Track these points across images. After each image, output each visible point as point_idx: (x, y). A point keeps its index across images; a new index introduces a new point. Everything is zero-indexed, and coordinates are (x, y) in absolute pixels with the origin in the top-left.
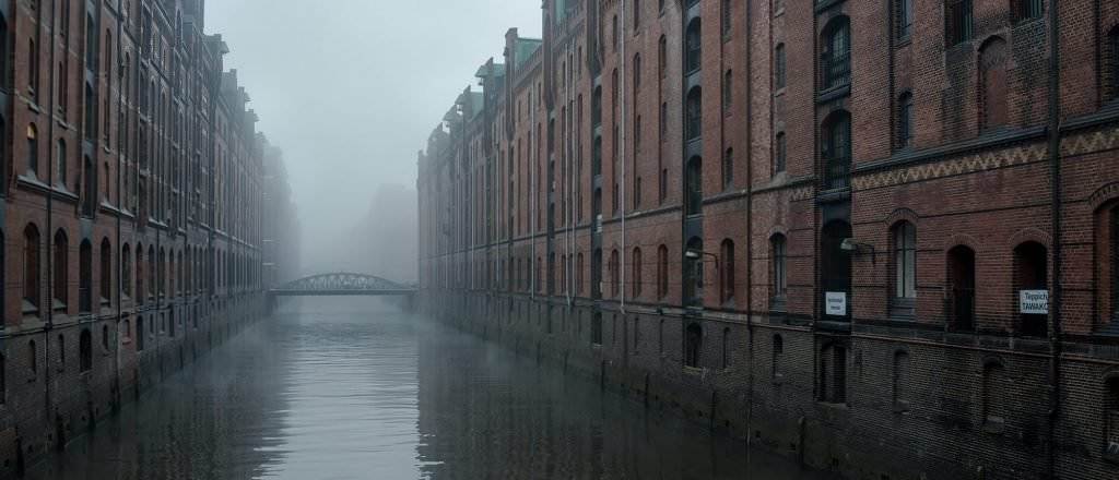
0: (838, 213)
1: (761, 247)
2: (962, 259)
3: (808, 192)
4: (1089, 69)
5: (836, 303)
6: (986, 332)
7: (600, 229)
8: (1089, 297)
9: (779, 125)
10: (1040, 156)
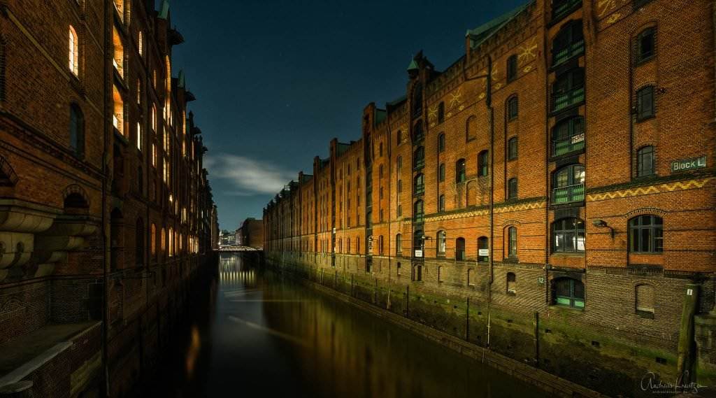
0: (419, 228)
1: (393, 238)
2: (461, 241)
3: (410, 222)
4: (503, 190)
5: (419, 253)
6: (468, 261)
7: (335, 232)
8: (502, 251)
9: (399, 203)
10: (487, 213)
